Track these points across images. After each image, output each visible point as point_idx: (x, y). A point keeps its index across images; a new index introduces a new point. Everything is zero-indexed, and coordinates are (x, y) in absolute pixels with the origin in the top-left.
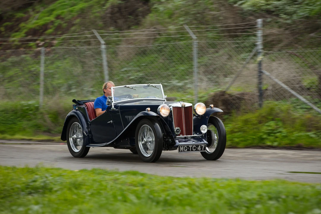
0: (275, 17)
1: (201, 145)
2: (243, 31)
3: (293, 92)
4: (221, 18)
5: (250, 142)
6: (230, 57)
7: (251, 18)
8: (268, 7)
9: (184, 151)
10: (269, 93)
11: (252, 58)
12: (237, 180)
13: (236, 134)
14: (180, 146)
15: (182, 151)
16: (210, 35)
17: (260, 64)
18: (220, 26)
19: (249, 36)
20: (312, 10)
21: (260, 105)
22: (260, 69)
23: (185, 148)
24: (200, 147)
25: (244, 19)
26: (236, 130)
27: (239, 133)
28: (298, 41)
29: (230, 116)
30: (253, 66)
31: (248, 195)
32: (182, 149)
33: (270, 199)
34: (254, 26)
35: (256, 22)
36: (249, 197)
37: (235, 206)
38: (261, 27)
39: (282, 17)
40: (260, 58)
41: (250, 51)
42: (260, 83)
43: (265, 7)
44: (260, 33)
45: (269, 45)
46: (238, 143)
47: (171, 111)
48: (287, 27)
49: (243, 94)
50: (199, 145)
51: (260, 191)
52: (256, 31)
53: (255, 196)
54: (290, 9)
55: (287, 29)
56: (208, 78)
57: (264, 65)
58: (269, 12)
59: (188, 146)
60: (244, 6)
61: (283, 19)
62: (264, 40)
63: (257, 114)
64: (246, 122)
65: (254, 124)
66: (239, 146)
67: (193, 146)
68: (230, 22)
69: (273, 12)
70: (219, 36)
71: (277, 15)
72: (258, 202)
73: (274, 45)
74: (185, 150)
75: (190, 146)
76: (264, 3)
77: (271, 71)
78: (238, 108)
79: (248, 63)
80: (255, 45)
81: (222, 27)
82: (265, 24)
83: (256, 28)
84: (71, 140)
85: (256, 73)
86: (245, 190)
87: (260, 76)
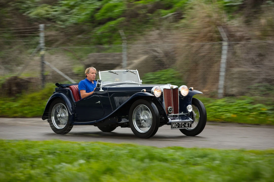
0: (53, 24)
1: (188, 123)
2: (30, 33)
3: (67, 77)
4: (14, 23)
5: (35, 113)
6: (21, 52)
7: (36, 23)
8: (48, 16)
9: (175, 128)
10: (49, 78)
11: (37, 53)
12: (25, 141)
13: (25, 108)
14: (172, 123)
15: (173, 128)
16: (6, 35)
17: (42, 57)
18: (13, 29)
19: (34, 36)
20: (79, 19)
21: (43, 86)
22: (43, 60)
23: (176, 125)
24: (187, 124)
25: (30, 24)
26: (25, 105)
27: (28, 107)
28: (69, 41)
29: (22, 94)
30: (37, 58)
31: (33, 152)
32: (174, 125)
33: (49, 154)
34: (37, 29)
35: (39, 27)
36: (33, 153)
37: (24, 160)
38: (43, 30)
39: (58, 23)
40: (42, 52)
41: (35, 48)
42: (43, 71)
43: (46, 16)
44: (42, 35)
45: (49, 43)
46: (26, 114)
47: (162, 92)
48: (62, 30)
49: (30, 79)
50: (187, 123)
51: (41, 148)
52: (39, 33)
53: (38, 152)
54: (64, 17)
55: (62, 32)
56: (5, 67)
57: (46, 57)
58: (49, 20)
59: (178, 123)
60: (31, 15)
61: (59, 24)
62: (46, 40)
63: (40, 93)
64: (33, 99)
65: (38, 100)
66: (28, 116)
67: (182, 123)
68: (21, 27)
69: (51, 19)
70: (12, 36)
71: (55, 22)
72: (40, 156)
73: (53, 43)
74: (176, 126)
75: (180, 124)
76: (45, 13)
77: (50, 62)
78: (26, 89)
79: (34, 56)
80: (38, 43)
81: (15, 30)
82: (46, 28)
83: (39, 31)
84: (53, 118)
85: (39, 63)
86: (31, 148)
87: (43, 65)
